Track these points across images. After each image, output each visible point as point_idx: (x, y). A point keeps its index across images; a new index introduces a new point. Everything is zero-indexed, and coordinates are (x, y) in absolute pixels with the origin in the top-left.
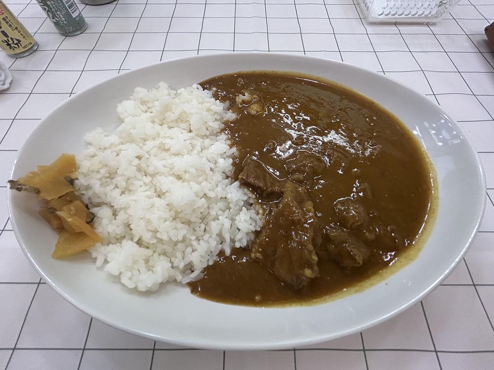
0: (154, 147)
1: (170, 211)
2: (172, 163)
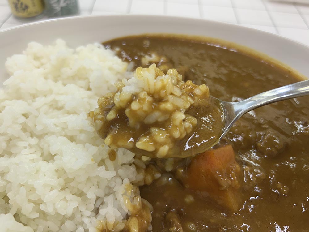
2: (65, 122)
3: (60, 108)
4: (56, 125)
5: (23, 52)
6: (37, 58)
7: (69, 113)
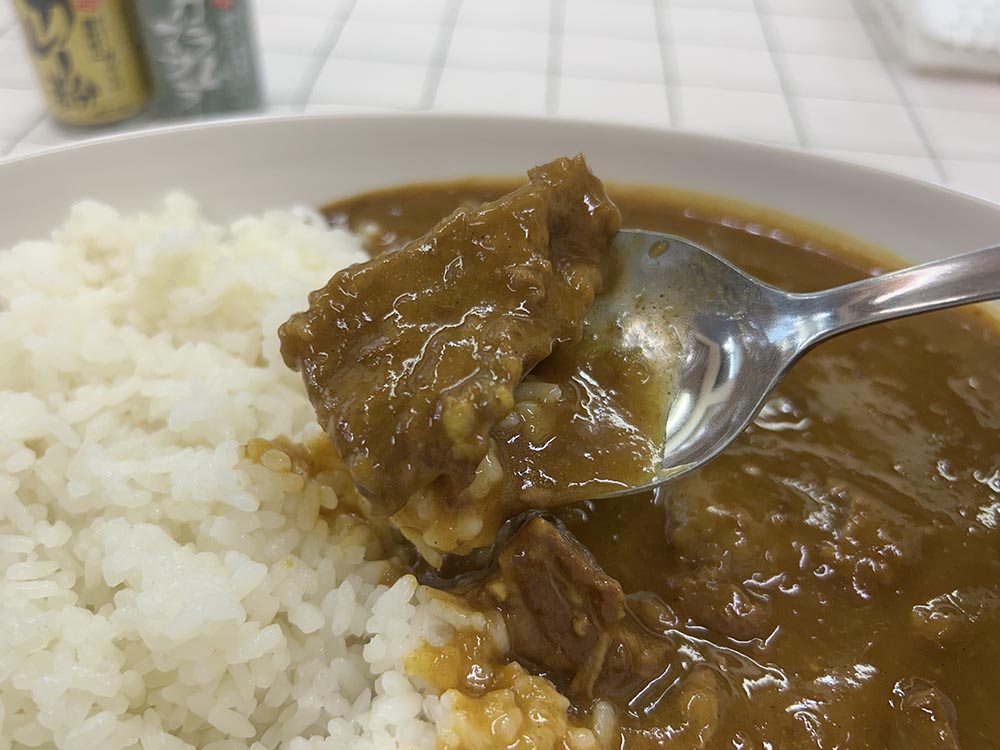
0: (104, 409)
1: (122, 670)
3: (154, 426)
4: (133, 484)
5: (55, 233)
6: (95, 253)
7: (182, 443)
